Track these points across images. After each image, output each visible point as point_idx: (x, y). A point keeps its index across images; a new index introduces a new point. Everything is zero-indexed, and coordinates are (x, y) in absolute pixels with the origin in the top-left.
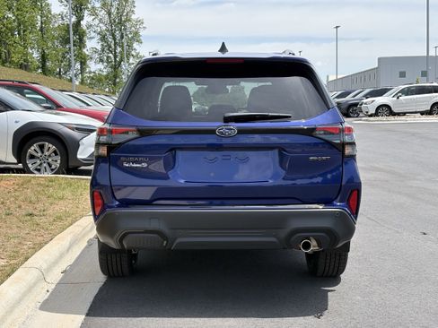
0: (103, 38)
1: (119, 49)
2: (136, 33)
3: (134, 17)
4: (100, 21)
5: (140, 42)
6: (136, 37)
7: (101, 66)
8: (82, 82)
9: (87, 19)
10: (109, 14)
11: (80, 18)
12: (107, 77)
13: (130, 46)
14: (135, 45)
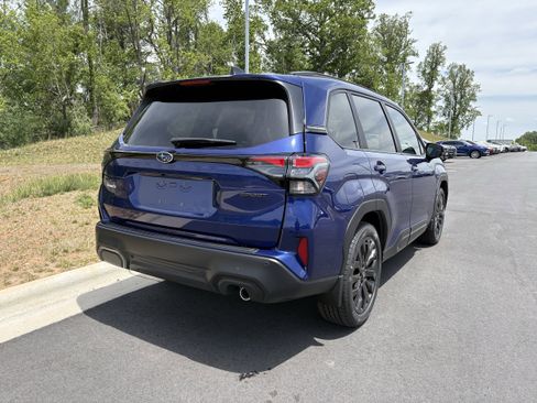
0: (447, 99)
1: (458, 106)
2: (473, 95)
3: (472, 83)
4: (447, 87)
5: (475, 100)
6: (473, 97)
7: (443, 118)
8: (429, 131)
9: (436, 86)
10: (454, 82)
11: (431, 86)
12: (447, 125)
13: (467, 104)
14: (471, 103)
